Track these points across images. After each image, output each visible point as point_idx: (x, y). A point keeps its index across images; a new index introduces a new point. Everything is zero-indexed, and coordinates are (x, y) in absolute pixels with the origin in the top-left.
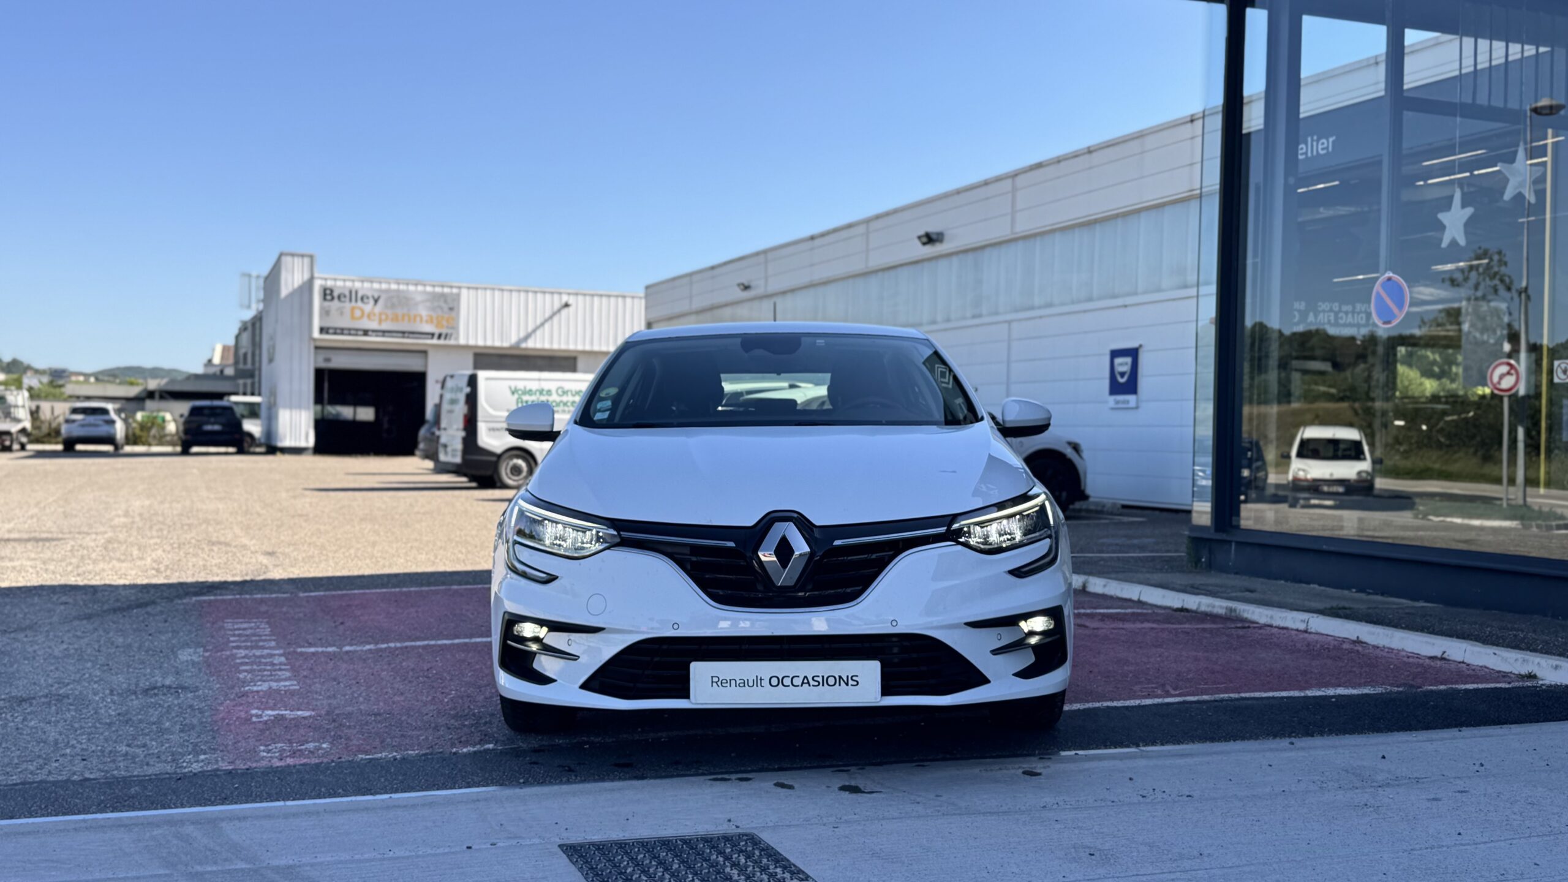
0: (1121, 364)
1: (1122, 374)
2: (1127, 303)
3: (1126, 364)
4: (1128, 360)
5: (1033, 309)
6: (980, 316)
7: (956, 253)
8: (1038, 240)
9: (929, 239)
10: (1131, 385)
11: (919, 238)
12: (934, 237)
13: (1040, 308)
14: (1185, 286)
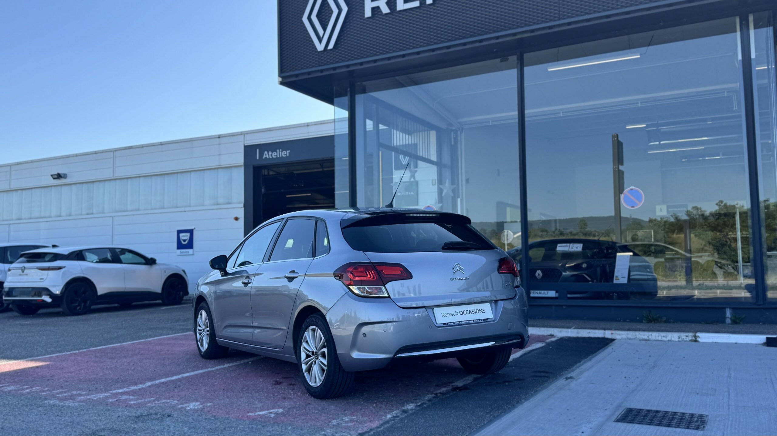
0: (184, 236)
1: (185, 241)
2: (186, 210)
3: (187, 236)
4: (188, 234)
5: (127, 211)
6: (92, 214)
7: (75, 184)
8: (129, 180)
9: (59, 176)
10: (190, 245)
11: (52, 175)
12: (63, 176)
13: (131, 211)
14: (217, 204)
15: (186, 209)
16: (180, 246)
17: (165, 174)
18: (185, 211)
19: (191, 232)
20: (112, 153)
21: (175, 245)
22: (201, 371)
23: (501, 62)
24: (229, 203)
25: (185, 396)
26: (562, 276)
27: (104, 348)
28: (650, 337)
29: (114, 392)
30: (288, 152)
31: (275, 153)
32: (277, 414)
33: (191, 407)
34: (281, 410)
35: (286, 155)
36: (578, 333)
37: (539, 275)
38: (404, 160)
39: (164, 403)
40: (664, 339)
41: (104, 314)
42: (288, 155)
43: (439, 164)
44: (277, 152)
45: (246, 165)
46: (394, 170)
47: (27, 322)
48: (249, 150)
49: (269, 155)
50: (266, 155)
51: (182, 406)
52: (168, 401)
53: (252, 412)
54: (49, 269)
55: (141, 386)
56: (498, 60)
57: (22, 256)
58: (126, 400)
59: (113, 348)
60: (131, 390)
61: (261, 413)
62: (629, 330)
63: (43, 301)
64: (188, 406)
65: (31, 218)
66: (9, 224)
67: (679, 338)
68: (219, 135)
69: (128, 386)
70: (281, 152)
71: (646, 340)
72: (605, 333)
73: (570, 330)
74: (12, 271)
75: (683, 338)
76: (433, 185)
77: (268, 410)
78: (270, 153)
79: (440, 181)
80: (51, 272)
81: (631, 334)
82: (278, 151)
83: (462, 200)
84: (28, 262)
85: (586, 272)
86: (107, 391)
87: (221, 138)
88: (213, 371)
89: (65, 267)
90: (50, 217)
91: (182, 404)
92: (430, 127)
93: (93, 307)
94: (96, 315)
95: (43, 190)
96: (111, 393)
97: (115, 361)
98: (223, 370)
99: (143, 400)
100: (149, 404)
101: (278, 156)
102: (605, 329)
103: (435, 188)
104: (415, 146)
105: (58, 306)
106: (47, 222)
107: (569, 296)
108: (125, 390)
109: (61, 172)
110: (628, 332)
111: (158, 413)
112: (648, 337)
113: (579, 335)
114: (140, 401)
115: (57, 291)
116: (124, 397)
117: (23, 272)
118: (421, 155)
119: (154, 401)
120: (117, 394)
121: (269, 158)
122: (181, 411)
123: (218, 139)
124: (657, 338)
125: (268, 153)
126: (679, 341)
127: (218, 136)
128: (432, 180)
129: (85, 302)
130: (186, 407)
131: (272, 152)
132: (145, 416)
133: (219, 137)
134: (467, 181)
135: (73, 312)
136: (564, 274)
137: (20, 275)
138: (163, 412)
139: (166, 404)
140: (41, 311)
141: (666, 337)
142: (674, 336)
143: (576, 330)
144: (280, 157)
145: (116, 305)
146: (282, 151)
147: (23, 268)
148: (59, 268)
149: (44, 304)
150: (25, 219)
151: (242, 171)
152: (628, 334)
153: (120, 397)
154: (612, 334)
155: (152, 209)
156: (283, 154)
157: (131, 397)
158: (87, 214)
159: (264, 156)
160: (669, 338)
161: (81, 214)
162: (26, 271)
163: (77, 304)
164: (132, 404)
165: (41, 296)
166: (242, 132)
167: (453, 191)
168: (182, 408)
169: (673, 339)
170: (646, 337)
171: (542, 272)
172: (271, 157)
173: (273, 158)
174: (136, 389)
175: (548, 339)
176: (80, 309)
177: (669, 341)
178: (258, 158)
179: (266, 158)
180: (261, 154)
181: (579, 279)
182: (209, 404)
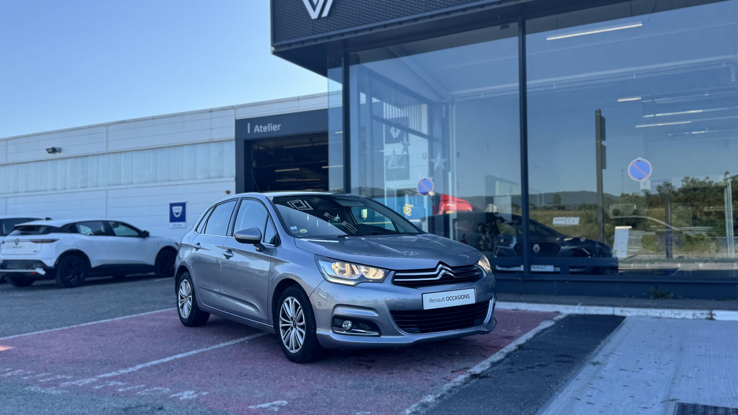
0: (176, 209)
1: (177, 214)
3: (179, 209)
4: (181, 208)
5: (120, 184)
6: (86, 187)
7: (70, 158)
8: (123, 154)
9: (54, 150)
10: (182, 218)
11: (47, 150)
12: (57, 150)
13: (125, 184)
14: (209, 178)
15: (179, 183)
16: (173, 219)
17: (157, 148)
18: (177, 185)
19: (183, 205)
20: (106, 127)
21: (168, 218)
22: (195, 352)
23: (501, 29)
24: (221, 177)
25: (179, 382)
26: (560, 250)
27: (95, 324)
28: (662, 315)
29: (102, 376)
30: (279, 126)
31: (266, 127)
32: (281, 407)
33: (185, 397)
34: (285, 403)
35: (277, 128)
36: (585, 310)
37: (536, 249)
38: (395, 133)
39: (155, 390)
40: (678, 317)
41: (98, 287)
42: (279, 129)
43: (430, 137)
44: (267, 126)
45: (237, 140)
46: (384, 144)
47: (20, 295)
48: (240, 124)
49: (260, 129)
50: (257, 129)
51: (175, 395)
52: (160, 389)
53: (253, 405)
54: (42, 241)
55: (131, 369)
56: (498, 27)
57: (16, 228)
58: (114, 387)
59: (103, 324)
60: (120, 373)
61: (263, 406)
62: (639, 307)
63: (37, 273)
64: (182, 396)
65: (27, 192)
66: (6, 198)
67: (694, 315)
68: (211, 109)
69: (117, 369)
70: (271, 126)
71: (658, 318)
72: (614, 311)
73: (576, 307)
74: (6, 244)
75: (698, 315)
76: (424, 158)
77: (270, 402)
78: (261, 127)
79: (432, 154)
80: (44, 245)
81: (642, 312)
82: (269, 125)
83: (453, 173)
84: (22, 234)
85: (585, 246)
86: (94, 375)
87: (212, 113)
88: (208, 351)
89: (58, 240)
90: (45, 190)
91: (175, 393)
92: (421, 99)
93: (87, 279)
94: (90, 287)
95: (39, 163)
96: (98, 378)
97: (105, 339)
98: (218, 351)
99: (132, 387)
100: (139, 393)
101: (269, 130)
102: (613, 306)
103: (426, 162)
104: (406, 119)
105: (52, 278)
106: (43, 195)
107: (571, 270)
108: (114, 374)
109: (56, 146)
110: (639, 309)
111: (148, 404)
112: (660, 314)
113: (587, 312)
114: (129, 388)
115: (50, 263)
116: (112, 383)
117: (17, 244)
118: (413, 128)
119: (144, 388)
120: (104, 379)
121: (260, 132)
122: (174, 401)
123: (209, 113)
124: (670, 316)
125: (259, 126)
126: (693, 319)
127: (209, 111)
128: (423, 154)
129: (78, 274)
130: (180, 396)
131: (263, 126)
132: (134, 408)
133: (211, 111)
134: (458, 155)
135: (67, 285)
136: (562, 248)
137: (14, 247)
138: (154, 403)
139: (157, 393)
140: (35, 283)
141: (679, 314)
142: (688, 314)
143: (583, 308)
144: (270, 131)
145: (110, 277)
146: (273, 125)
147: (17, 241)
148: (53, 241)
149: (38, 277)
150: (22, 192)
151: (233, 144)
152: (638, 311)
153: (108, 384)
154: (622, 311)
155: (145, 183)
156: (274, 128)
157: (120, 383)
158: (82, 187)
159: (255, 130)
160: (682, 316)
161: (76, 188)
162: (20, 244)
163: (70, 277)
164: (120, 392)
165: (35, 269)
166: (233, 106)
167: (445, 164)
168: (175, 397)
169: (687, 317)
170: (658, 315)
171: (540, 246)
172: (262, 131)
173: (264, 132)
174: (125, 373)
175: (555, 316)
176: (74, 281)
177: (682, 319)
178: (249, 132)
179: (257, 132)
180: (252, 129)
181: (578, 253)
182: (205, 394)
